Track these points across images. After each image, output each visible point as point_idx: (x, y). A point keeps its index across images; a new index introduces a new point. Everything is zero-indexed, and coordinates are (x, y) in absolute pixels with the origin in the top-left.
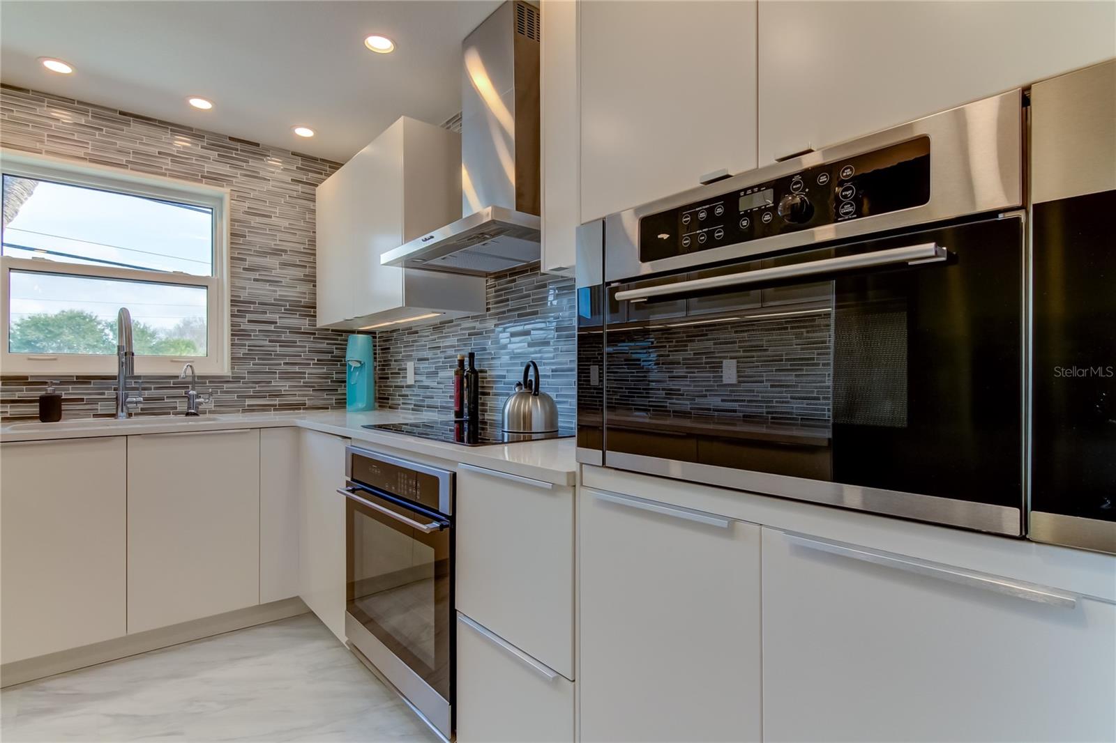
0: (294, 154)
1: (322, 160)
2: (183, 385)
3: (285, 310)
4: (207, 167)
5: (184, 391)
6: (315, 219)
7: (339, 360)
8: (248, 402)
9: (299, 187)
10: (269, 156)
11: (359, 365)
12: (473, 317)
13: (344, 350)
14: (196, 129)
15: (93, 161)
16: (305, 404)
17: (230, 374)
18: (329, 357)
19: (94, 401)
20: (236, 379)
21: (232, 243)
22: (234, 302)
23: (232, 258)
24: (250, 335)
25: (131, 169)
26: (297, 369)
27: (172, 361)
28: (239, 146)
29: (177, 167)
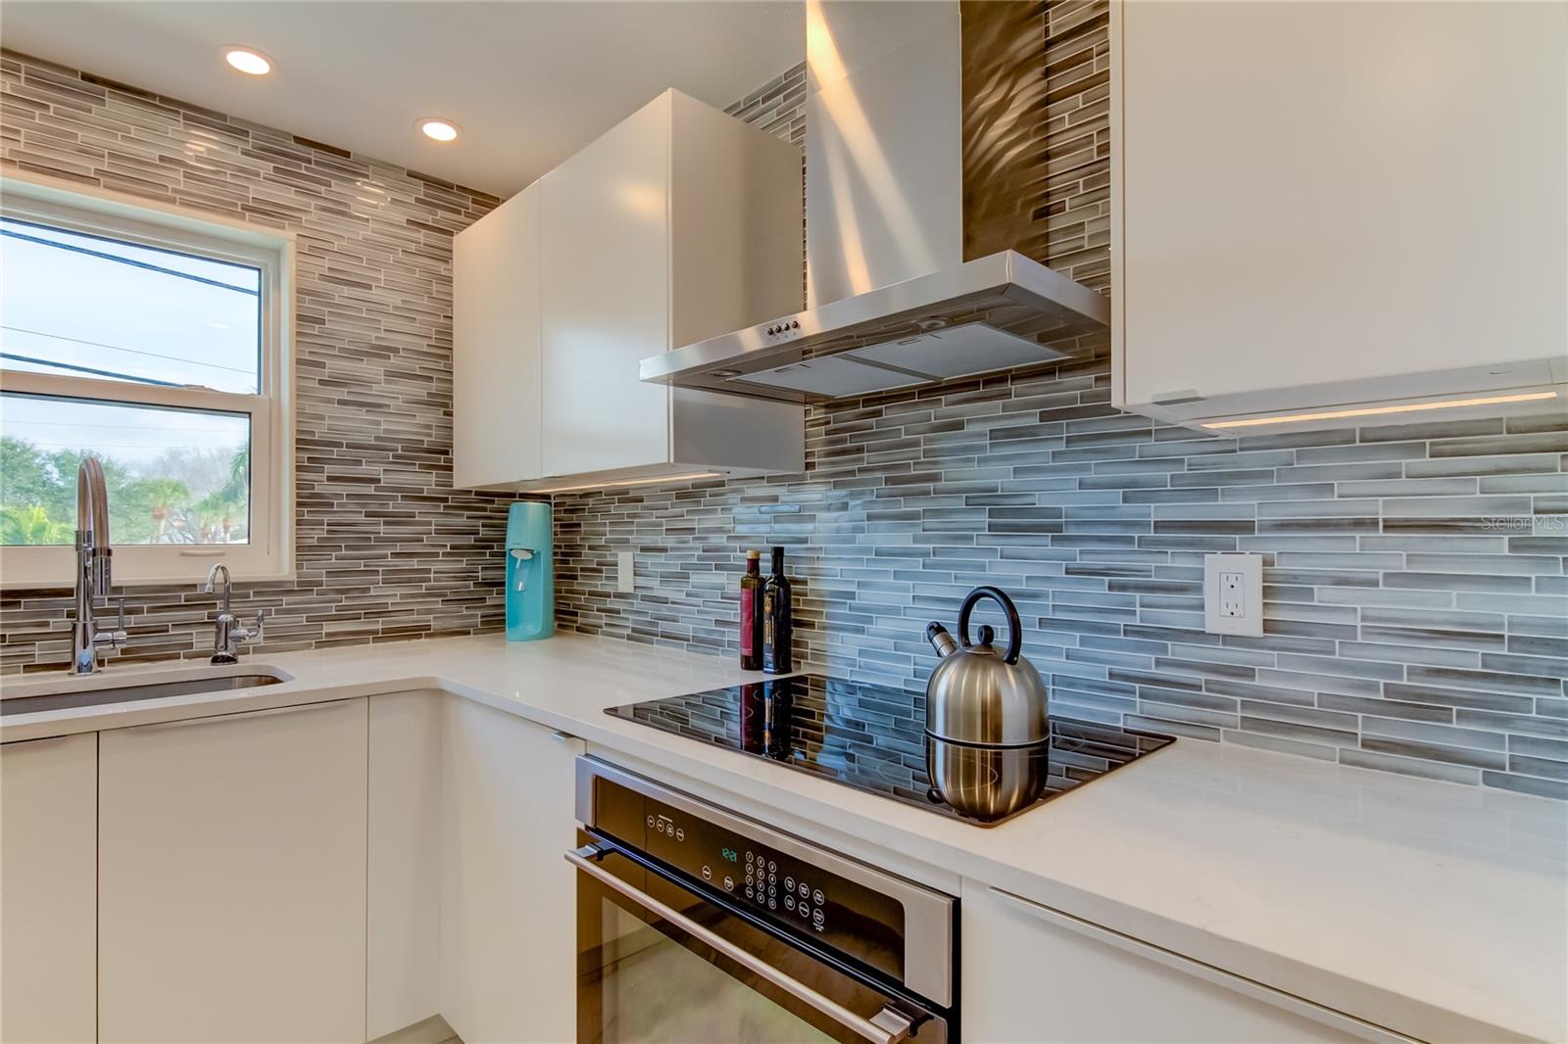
0: (411, 174)
1: (460, 188)
2: (205, 601)
3: (394, 457)
4: (255, 191)
5: (206, 612)
6: (451, 295)
7: (491, 545)
8: (328, 628)
9: (421, 236)
10: (367, 176)
11: (530, 556)
12: (771, 479)
13: (503, 528)
14: (231, 117)
15: (27, 167)
16: (428, 628)
17: (294, 578)
18: (471, 540)
19: (27, 641)
20: (305, 586)
21: (298, 334)
22: (301, 444)
23: (299, 362)
24: (332, 505)
25: (105, 187)
26: (415, 563)
27: (183, 555)
28: (312, 154)
29: (195, 187)
